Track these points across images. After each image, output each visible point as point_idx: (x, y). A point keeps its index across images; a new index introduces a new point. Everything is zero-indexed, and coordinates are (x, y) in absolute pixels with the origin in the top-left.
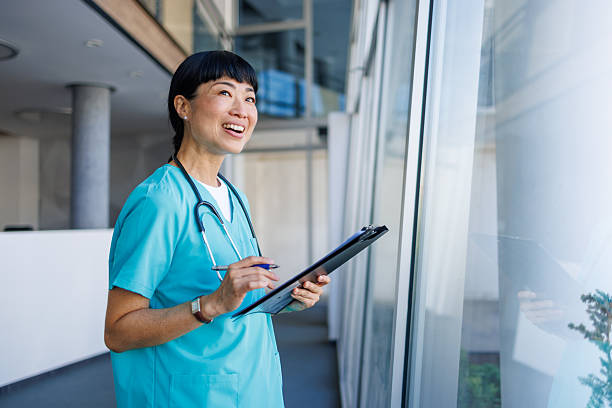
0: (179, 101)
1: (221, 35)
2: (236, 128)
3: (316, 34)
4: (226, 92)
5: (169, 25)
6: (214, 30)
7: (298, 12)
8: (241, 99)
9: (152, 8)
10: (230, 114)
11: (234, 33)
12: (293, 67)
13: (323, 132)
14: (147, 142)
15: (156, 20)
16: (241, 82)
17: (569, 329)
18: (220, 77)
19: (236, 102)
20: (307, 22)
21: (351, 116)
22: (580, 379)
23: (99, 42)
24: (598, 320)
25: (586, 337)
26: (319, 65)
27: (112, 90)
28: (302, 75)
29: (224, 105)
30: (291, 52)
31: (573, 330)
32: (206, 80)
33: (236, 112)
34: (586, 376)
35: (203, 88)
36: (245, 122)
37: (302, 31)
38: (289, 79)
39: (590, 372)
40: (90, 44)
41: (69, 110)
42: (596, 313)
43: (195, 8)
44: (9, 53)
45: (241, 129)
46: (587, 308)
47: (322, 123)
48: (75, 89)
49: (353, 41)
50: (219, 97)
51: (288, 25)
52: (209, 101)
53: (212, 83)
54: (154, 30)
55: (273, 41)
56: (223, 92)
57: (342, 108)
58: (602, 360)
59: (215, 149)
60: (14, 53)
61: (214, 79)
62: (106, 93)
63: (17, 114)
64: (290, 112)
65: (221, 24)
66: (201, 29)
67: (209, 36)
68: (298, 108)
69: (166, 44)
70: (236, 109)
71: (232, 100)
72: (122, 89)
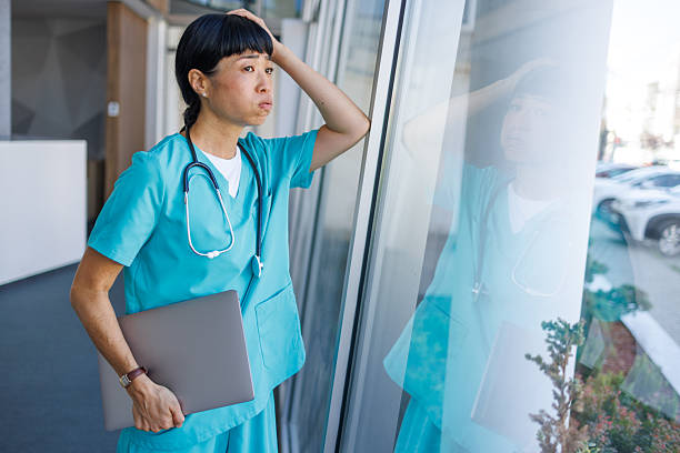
0: (195, 75)
4: (250, 67)
22: (531, 415)
24: (556, 351)
25: (541, 369)
31: (530, 361)
34: (537, 413)
39: (542, 408)
42: (554, 343)
46: (546, 337)
58: (555, 393)
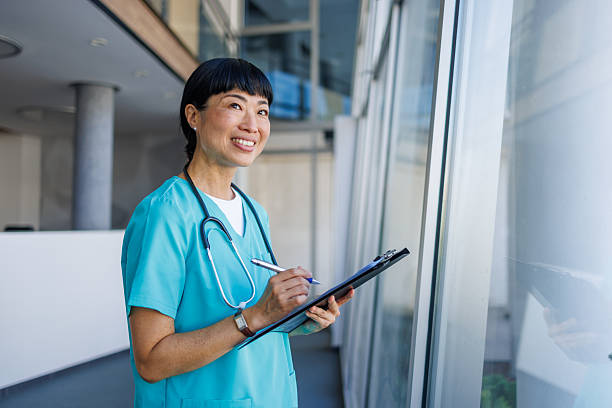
0: (190, 109)
1: (227, 36)
3: (322, 36)
4: (237, 105)
5: (175, 25)
6: (220, 30)
7: (304, 13)
9: (158, 7)
10: (240, 128)
11: (240, 34)
12: (298, 68)
13: (329, 135)
14: (150, 142)
15: (162, 19)
18: (230, 88)
20: (313, 24)
21: (357, 120)
23: (104, 41)
26: (324, 67)
27: (116, 89)
28: (307, 76)
29: (234, 118)
30: (296, 54)
33: (245, 127)
36: (256, 137)
37: (308, 33)
38: (294, 81)
40: (95, 43)
41: (72, 109)
43: (201, 8)
44: (13, 50)
45: (251, 144)
47: (327, 126)
48: (79, 89)
49: (360, 43)
50: (228, 110)
51: (294, 26)
52: (218, 114)
53: (222, 94)
54: (159, 30)
55: (278, 42)
56: (234, 105)
57: (347, 111)
59: (224, 162)
60: (17, 50)
62: (110, 93)
63: (19, 111)
64: (293, 114)
65: (227, 24)
66: (207, 30)
67: (215, 37)
68: (303, 110)
69: (172, 43)
70: (246, 124)
71: (243, 114)
72: (125, 88)
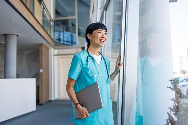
0: (88, 35)
1: (50, 20)
2: (103, 41)
3: (78, 21)
7: (73, 14)
8: (104, 34)
10: (101, 37)
11: (53, 20)
12: (71, 30)
13: (83, 48)
15: (33, 15)
16: (103, 29)
17: (167, 88)
19: (103, 34)
20: (76, 17)
26: (79, 29)
27: (17, 36)
28: (75, 33)
29: (100, 35)
30: (70, 26)
32: (95, 30)
33: (103, 37)
35: (94, 32)
36: (105, 39)
37: (75, 19)
38: (69, 33)
41: (4, 43)
43: (43, 12)
45: (104, 41)
48: (6, 36)
50: (98, 34)
51: (69, 17)
52: (96, 35)
53: (97, 30)
54: (32, 18)
55: (65, 22)
56: (99, 32)
59: (97, 46)
61: (97, 29)
64: (70, 44)
66: (45, 19)
67: (47, 20)
68: (72, 43)
69: (35, 22)
72: (20, 36)
